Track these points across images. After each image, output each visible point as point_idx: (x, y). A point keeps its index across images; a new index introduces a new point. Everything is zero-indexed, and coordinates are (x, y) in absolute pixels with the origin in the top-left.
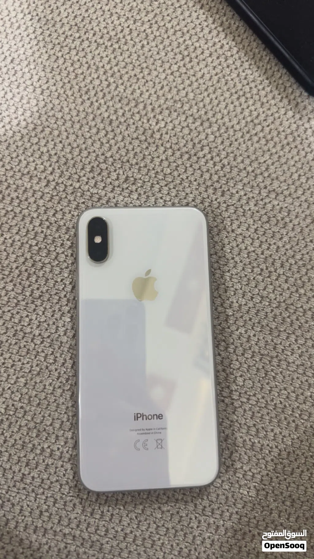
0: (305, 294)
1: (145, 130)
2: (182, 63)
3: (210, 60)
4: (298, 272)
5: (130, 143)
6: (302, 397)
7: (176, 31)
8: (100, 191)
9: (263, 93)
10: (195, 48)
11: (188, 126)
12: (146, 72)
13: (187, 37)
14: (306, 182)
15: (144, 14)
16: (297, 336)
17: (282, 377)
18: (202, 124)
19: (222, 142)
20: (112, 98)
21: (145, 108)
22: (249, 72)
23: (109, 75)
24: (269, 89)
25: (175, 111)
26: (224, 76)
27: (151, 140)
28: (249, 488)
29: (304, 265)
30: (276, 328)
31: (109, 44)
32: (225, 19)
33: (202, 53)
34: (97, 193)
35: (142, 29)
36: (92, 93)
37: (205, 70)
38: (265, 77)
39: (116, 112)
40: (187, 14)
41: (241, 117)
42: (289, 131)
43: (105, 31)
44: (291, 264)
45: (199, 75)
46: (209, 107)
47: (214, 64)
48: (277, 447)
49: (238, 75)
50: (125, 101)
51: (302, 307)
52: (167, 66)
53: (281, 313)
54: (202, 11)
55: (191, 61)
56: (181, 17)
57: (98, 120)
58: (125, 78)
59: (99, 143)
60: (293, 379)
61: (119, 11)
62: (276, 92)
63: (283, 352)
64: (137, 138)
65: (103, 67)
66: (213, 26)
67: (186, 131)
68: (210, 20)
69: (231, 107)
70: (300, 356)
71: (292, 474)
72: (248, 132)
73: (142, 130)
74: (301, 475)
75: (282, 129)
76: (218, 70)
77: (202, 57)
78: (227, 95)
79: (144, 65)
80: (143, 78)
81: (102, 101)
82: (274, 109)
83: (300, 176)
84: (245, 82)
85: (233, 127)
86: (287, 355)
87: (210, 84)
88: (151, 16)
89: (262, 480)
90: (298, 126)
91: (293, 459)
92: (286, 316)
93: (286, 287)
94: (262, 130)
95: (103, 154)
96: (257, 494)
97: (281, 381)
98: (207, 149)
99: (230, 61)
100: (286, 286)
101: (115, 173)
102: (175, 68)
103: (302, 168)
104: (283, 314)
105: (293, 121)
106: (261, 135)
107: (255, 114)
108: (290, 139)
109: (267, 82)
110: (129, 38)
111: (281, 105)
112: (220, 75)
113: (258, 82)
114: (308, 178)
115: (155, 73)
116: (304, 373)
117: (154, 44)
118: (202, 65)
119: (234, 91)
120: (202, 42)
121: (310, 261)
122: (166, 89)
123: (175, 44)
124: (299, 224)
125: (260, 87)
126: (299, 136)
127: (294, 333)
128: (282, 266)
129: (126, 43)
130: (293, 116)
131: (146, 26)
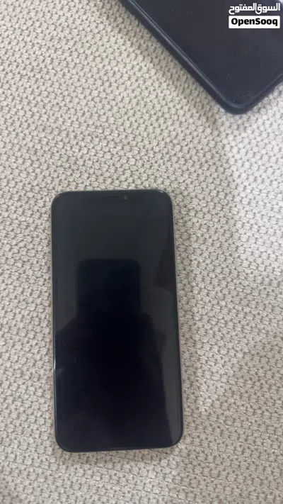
0: (226, 306)
1: (69, 157)
2: (102, 88)
3: (129, 83)
4: (218, 285)
5: (55, 171)
6: (225, 404)
7: (95, 57)
8: (28, 219)
9: (181, 112)
10: (115, 73)
11: (109, 151)
12: (68, 99)
13: (106, 62)
14: (225, 198)
15: (64, 42)
16: (220, 347)
17: (206, 387)
18: (123, 149)
19: (143, 165)
20: (36, 128)
21: (67, 135)
22: (168, 92)
23: (33, 105)
24: (186, 108)
25: (97, 137)
26: (143, 99)
27: (75, 167)
28: (179, 491)
29: (224, 278)
30: (200, 340)
31: (32, 75)
32: (142, 41)
33: (121, 77)
34: (25, 221)
35: (63, 57)
36: (18, 124)
37: (125, 94)
38: (182, 97)
39: (40, 141)
40: (105, 39)
41: (160, 138)
42: (207, 148)
43: (28, 62)
44: (212, 278)
45: (119, 98)
46: (130, 131)
47: (133, 88)
48: (203, 452)
49: (157, 96)
50: (49, 130)
51: (223, 318)
52: (87, 92)
53: (203, 326)
54: (120, 35)
55: (110, 86)
56: (100, 43)
57: (24, 150)
58: (48, 107)
59: (25, 172)
60: (217, 388)
61: (40, 41)
62: (194, 111)
63: (207, 362)
64: (61, 166)
65: (27, 98)
66: (131, 50)
67: (108, 156)
68: (129, 43)
69: (150, 129)
70: (223, 366)
71: (218, 476)
72: (167, 153)
73: (66, 157)
74: (227, 477)
75: (201, 147)
76: (137, 93)
77: (121, 81)
78: (147, 117)
79: (66, 93)
80: (65, 106)
81: (27, 132)
82: (193, 128)
83: (218, 192)
84: (164, 103)
85: (152, 149)
86: (211, 366)
87: (130, 107)
88: (71, 43)
89: (190, 483)
90: (216, 143)
91: (219, 463)
92: (208, 328)
93: (207, 301)
94: (181, 150)
95: (29, 183)
96: (186, 497)
97: (205, 391)
98: (128, 173)
99: (149, 83)
100: (207, 299)
101: (41, 201)
102: (95, 93)
103: (220, 185)
104: (206, 326)
105: (211, 138)
106: (180, 155)
107: (174, 134)
108: (209, 156)
109: (185, 101)
110: (50, 67)
111: (200, 122)
112: (139, 98)
113: (177, 102)
114: (226, 194)
115: (76, 100)
116: (228, 382)
117: (74, 72)
118: (122, 89)
119: (153, 112)
120: (121, 66)
121: (229, 274)
122: (88, 115)
123: (95, 70)
124: (218, 239)
125: (179, 107)
126: (217, 153)
127: (216, 344)
128: (203, 280)
129: (48, 73)
130: (211, 133)
131: (67, 54)
